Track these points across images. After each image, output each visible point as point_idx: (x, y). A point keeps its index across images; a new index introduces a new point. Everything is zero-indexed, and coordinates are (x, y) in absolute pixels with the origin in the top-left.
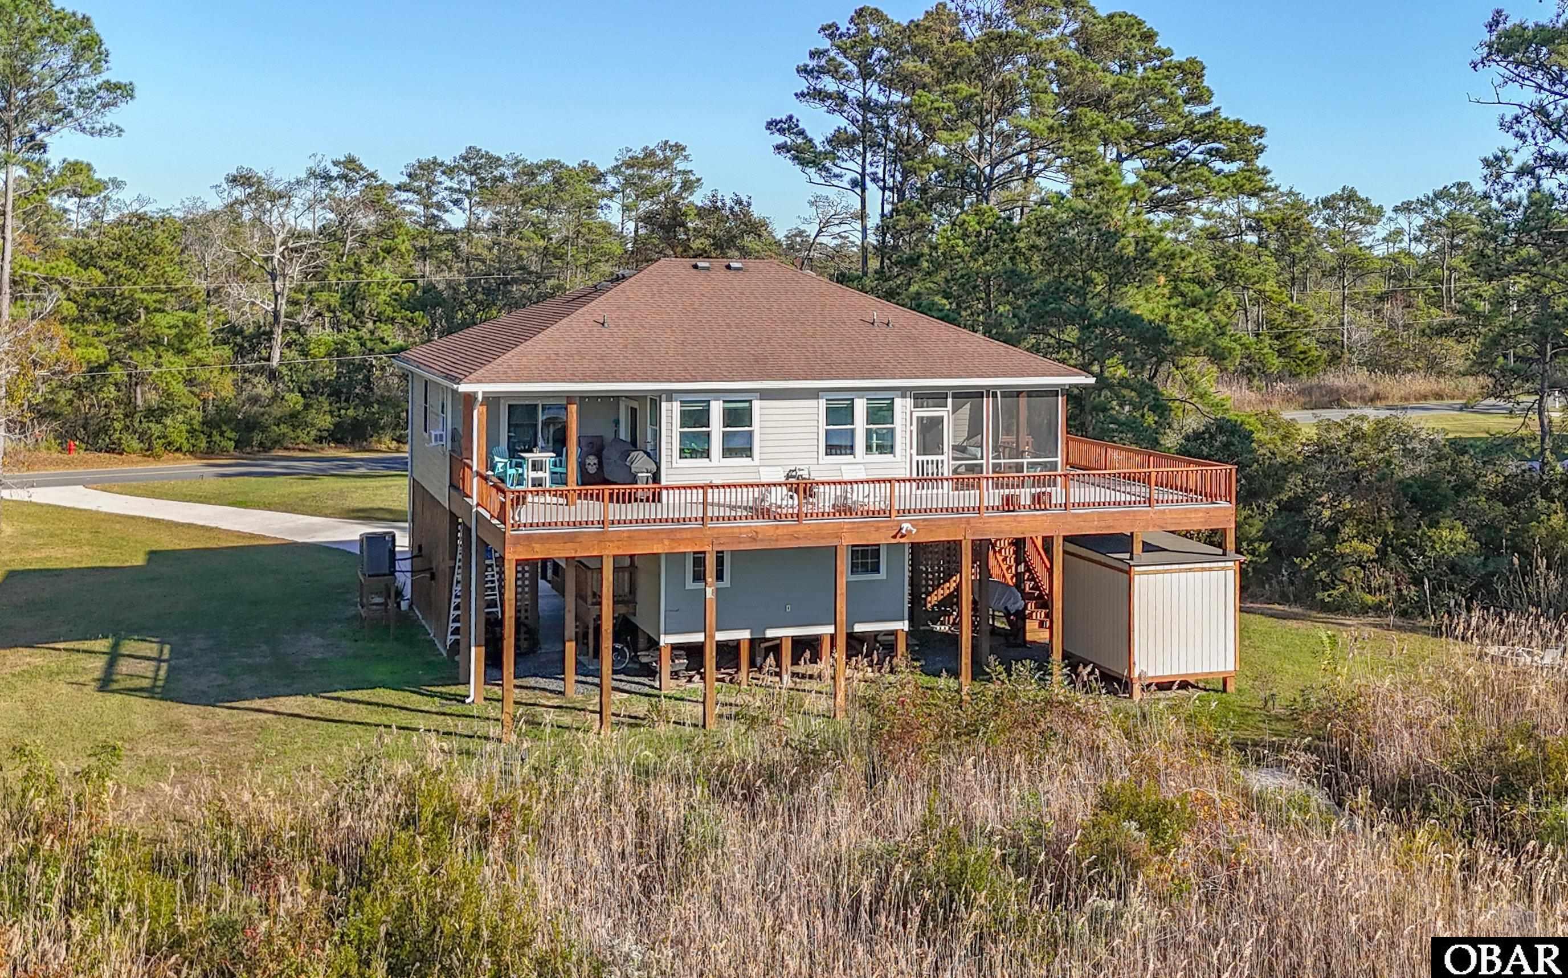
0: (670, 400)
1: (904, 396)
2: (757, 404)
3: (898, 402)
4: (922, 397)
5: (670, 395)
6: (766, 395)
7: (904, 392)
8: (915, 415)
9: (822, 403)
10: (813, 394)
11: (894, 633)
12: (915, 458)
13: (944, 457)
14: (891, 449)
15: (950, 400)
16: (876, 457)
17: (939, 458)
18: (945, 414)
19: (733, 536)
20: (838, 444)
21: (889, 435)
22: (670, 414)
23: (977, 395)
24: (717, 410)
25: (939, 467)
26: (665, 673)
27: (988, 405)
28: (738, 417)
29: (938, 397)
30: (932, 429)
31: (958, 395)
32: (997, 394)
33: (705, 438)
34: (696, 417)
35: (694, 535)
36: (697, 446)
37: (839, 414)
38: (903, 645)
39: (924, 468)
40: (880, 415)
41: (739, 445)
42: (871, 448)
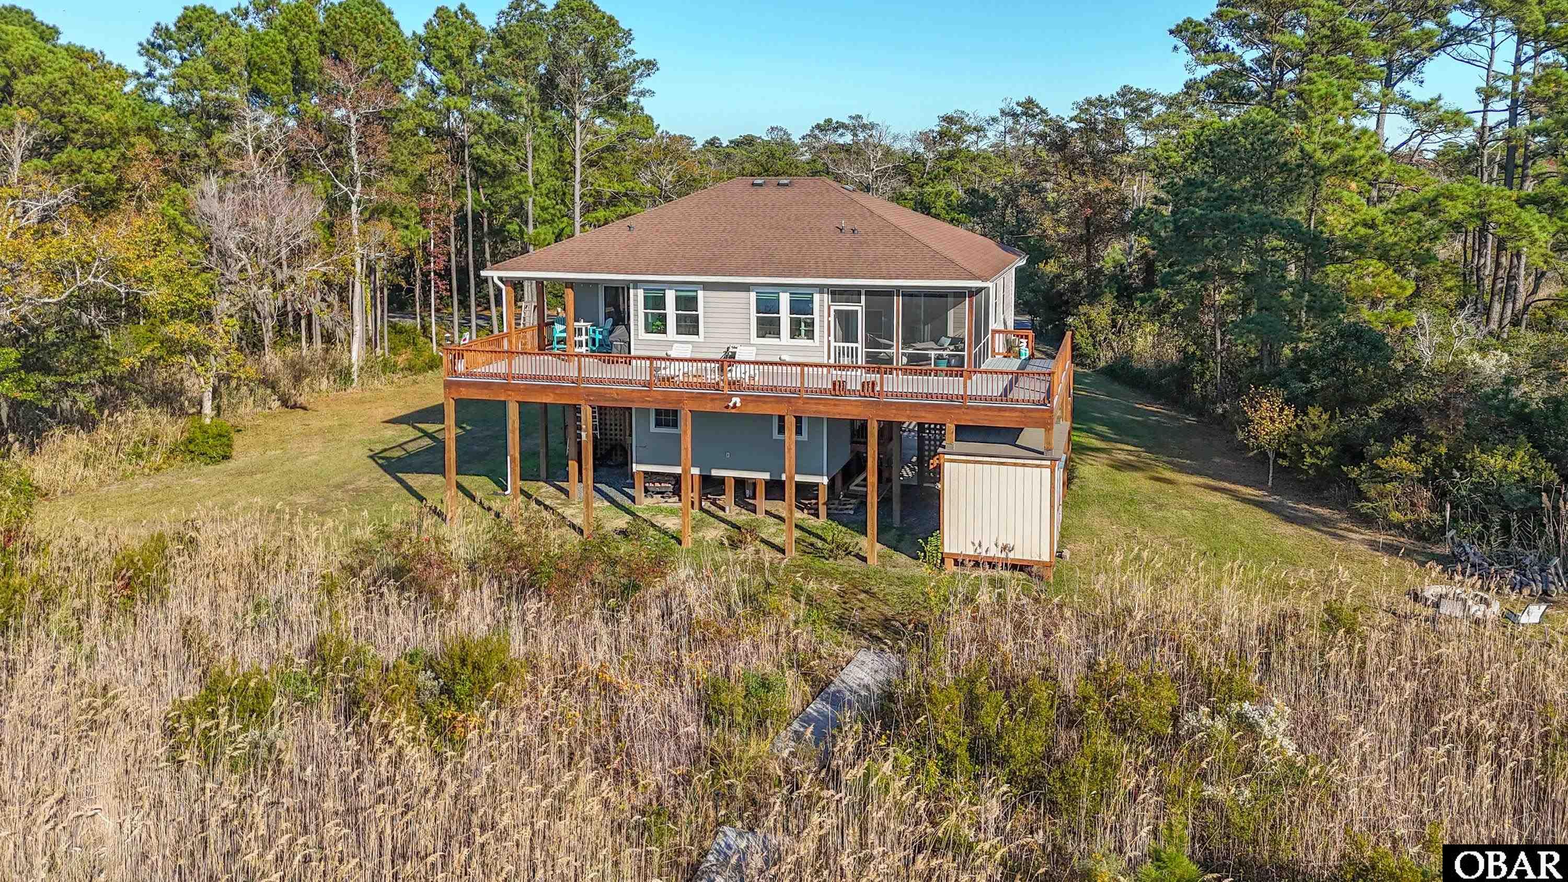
0: (635, 288)
1: (821, 292)
2: (701, 294)
3: (817, 297)
4: (838, 293)
5: (636, 284)
6: (707, 286)
7: (821, 289)
8: (833, 308)
9: (753, 296)
10: (745, 287)
11: (817, 485)
12: (833, 344)
13: (859, 345)
14: (810, 335)
15: (863, 298)
16: (802, 342)
17: (854, 345)
18: (859, 309)
19: (600, 394)
20: (768, 327)
21: (811, 324)
22: (637, 299)
23: (888, 293)
24: (670, 297)
25: (853, 353)
26: (638, 492)
27: (898, 303)
28: (687, 303)
29: (849, 294)
30: (846, 323)
31: (872, 293)
32: (910, 294)
33: (663, 318)
34: (655, 302)
35: (571, 392)
36: (657, 324)
37: (767, 306)
38: (823, 496)
39: (840, 353)
40: (801, 307)
41: (689, 325)
42: (795, 333)
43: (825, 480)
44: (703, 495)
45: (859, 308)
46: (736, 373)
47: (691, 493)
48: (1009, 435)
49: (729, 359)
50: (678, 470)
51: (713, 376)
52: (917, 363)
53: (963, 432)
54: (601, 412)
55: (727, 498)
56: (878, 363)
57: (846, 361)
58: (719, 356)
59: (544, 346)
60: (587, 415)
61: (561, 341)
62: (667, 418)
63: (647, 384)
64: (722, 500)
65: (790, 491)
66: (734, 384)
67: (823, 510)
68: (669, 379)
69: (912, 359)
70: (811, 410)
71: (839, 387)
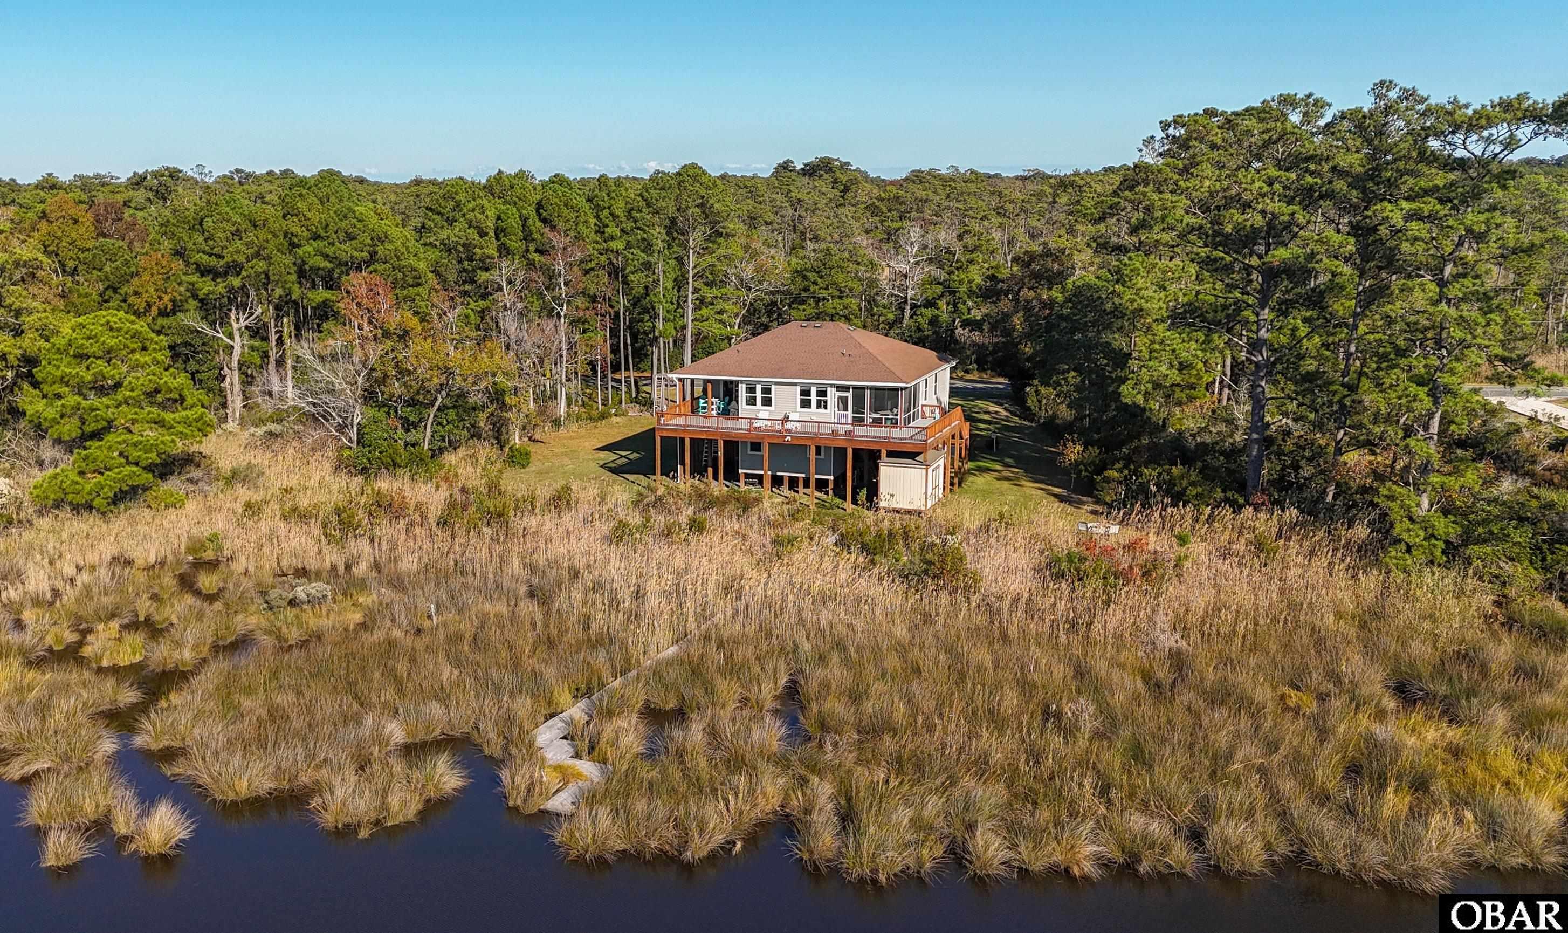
1: (832, 387)
2: (773, 387)
3: (829, 389)
4: (839, 388)
5: (742, 382)
6: (777, 383)
7: (831, 385)
8: (837, 395)
9: (798, 388)
10: (795, 384)
11: (826, 480)
12: (837, 412)
13: (849, 413)
14: (826, 407)
15: (851, 390)
16: (822, 411)
17: (847, 412)
19: (728, 435)
20: (806, 404)
21: (826, 402)
22: (742, 389)
23: (863, 388)
24: (759, 388)
25: (846, 416)
26: (742, 483)
27: (868, 393)
28: (766, 391)
29: (846, 388)
30: (844, 401)
31: (855, 388)
32: (871, 388)
33: (755, 398)
34: (751, 390)
35: (713, 433)
36: (752, 401)
37: (806, 392)
38: (831, 486)
39: (840, 417)
40: (822, 393)
41: (767, 402)
42: (819, 406)
43: (832, 478)
44: (773, 485)
45: (850, 395)
46: (789, 425)
47: (767, 482)
48: (912, 455)
49: (786, 419)
50: (761, 472)
51: (778, 427)
52: (877, 422)
53: (891, 454)
54: (726, 443)
55: (786, 488)
56: (859, 421)
57: (843, 421)
58: (781, 417)
59: (694, 411)
60: (721, 444)
61: (704, 408)
62: (756, 446)
63: (749, 430)
64: (782, 488)
65: (813, 483)
66: (788, 431)
67: (831, 492)
68: (758, 429)
69: (875, 420)
70: (821, 444)
71: (834, 433)
